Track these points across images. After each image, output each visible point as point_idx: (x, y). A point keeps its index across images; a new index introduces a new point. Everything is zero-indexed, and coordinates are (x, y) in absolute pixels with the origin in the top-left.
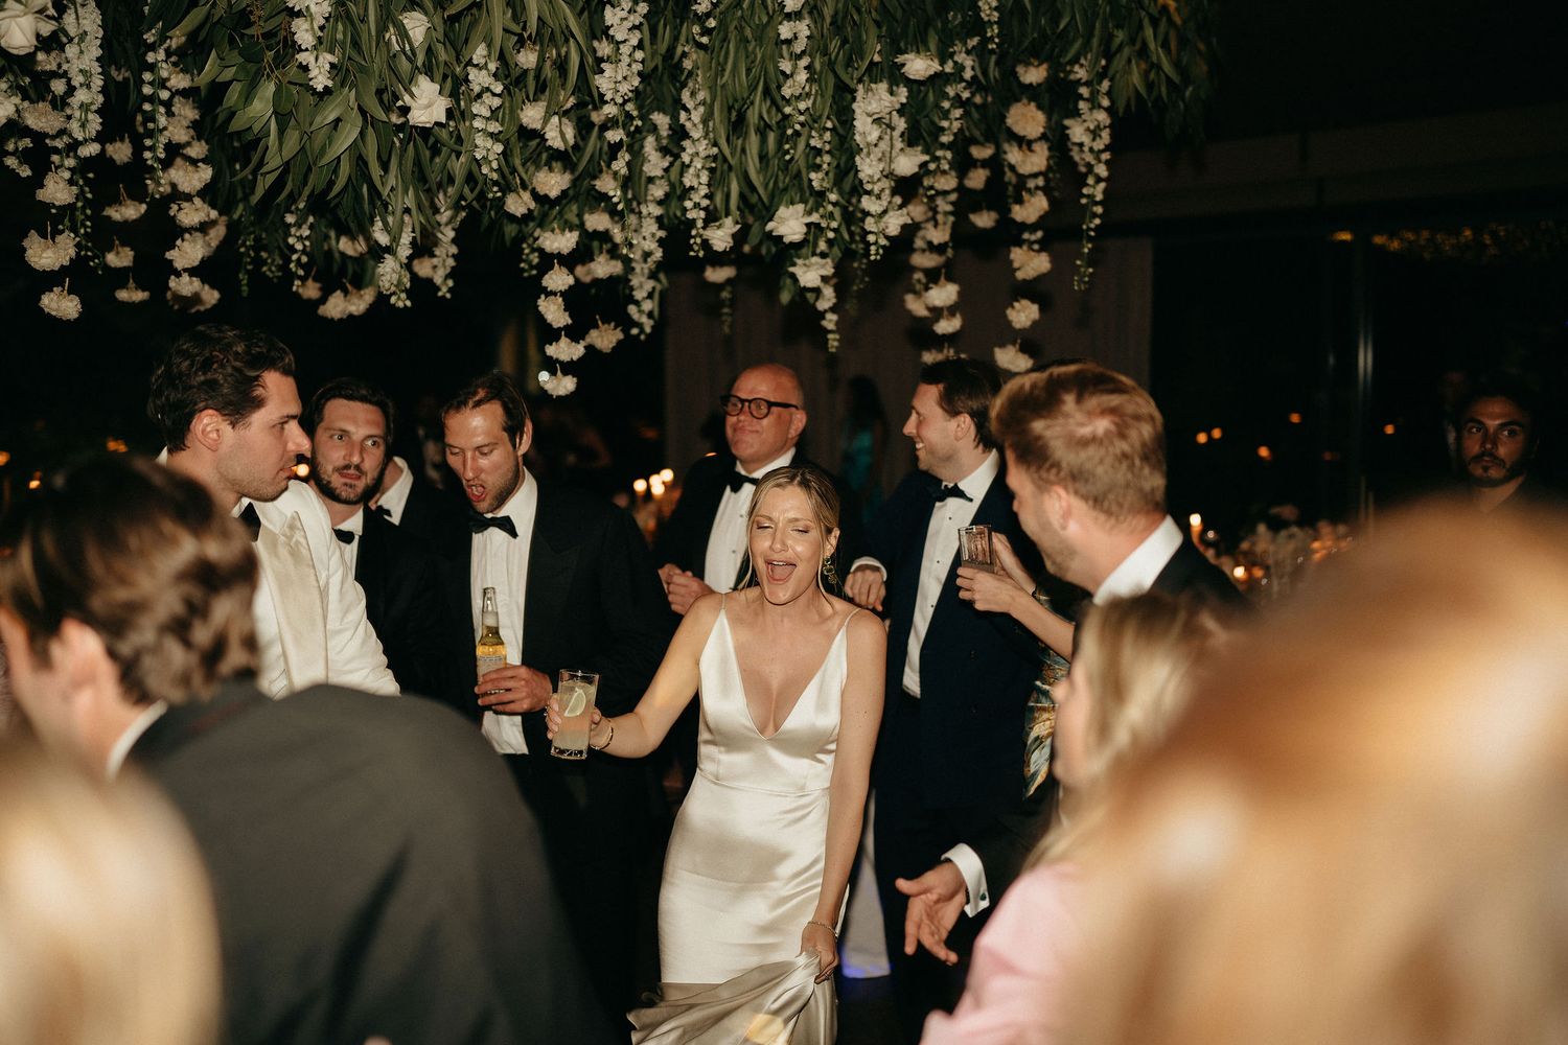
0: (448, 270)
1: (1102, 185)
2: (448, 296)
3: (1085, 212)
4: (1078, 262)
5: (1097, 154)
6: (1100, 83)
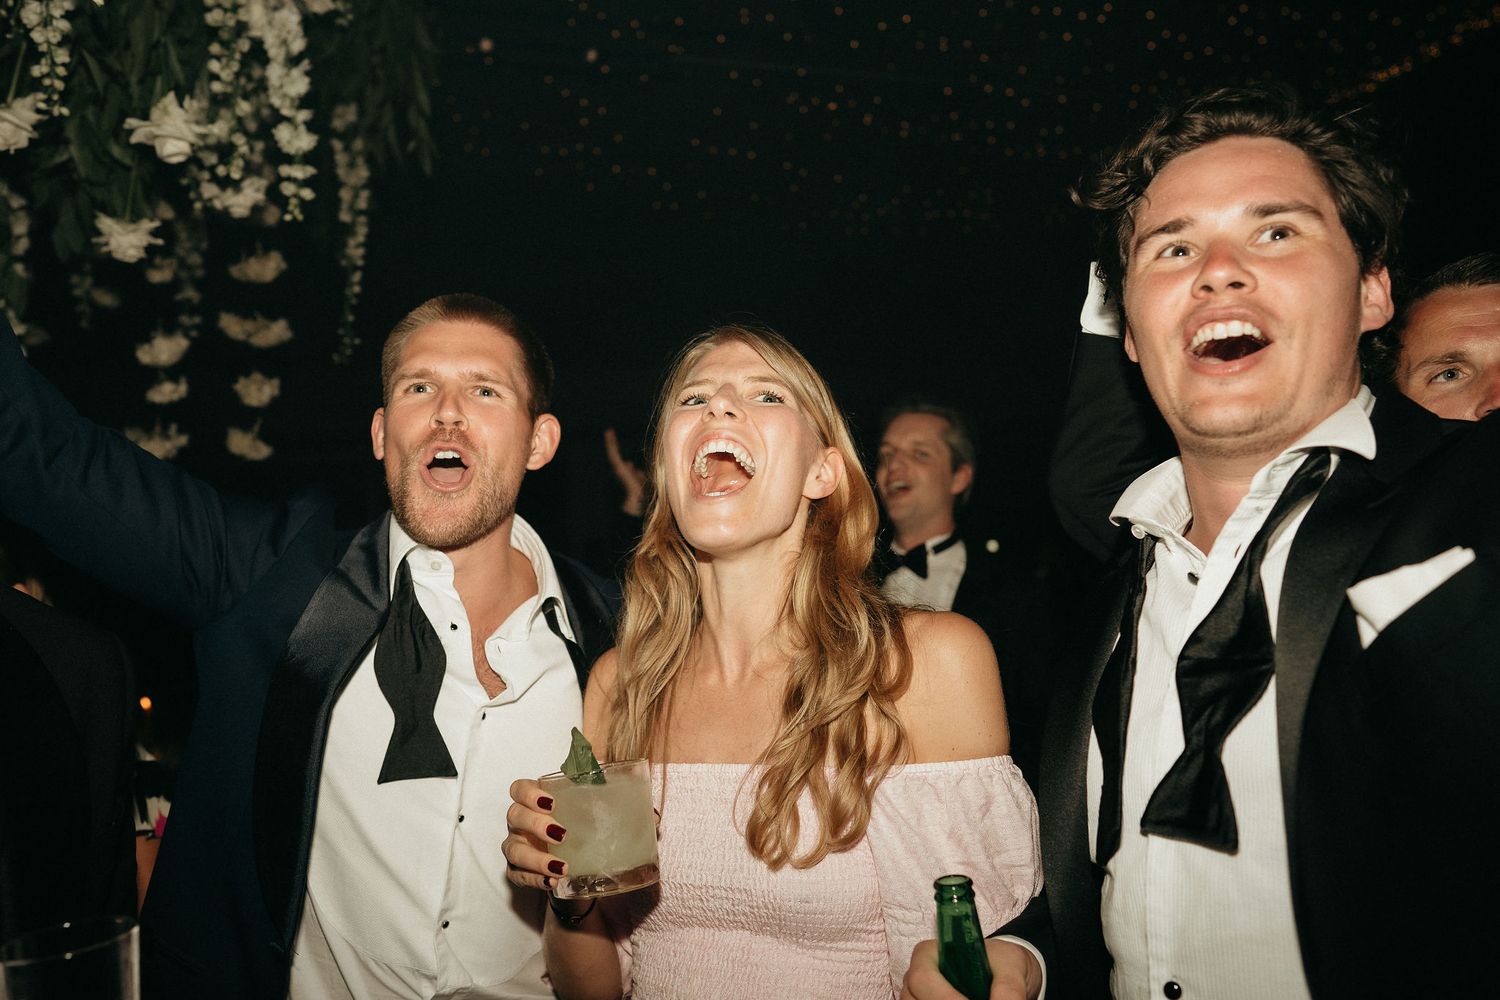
4: (342, 331)
5: (356, 213)
6: (354, 140)
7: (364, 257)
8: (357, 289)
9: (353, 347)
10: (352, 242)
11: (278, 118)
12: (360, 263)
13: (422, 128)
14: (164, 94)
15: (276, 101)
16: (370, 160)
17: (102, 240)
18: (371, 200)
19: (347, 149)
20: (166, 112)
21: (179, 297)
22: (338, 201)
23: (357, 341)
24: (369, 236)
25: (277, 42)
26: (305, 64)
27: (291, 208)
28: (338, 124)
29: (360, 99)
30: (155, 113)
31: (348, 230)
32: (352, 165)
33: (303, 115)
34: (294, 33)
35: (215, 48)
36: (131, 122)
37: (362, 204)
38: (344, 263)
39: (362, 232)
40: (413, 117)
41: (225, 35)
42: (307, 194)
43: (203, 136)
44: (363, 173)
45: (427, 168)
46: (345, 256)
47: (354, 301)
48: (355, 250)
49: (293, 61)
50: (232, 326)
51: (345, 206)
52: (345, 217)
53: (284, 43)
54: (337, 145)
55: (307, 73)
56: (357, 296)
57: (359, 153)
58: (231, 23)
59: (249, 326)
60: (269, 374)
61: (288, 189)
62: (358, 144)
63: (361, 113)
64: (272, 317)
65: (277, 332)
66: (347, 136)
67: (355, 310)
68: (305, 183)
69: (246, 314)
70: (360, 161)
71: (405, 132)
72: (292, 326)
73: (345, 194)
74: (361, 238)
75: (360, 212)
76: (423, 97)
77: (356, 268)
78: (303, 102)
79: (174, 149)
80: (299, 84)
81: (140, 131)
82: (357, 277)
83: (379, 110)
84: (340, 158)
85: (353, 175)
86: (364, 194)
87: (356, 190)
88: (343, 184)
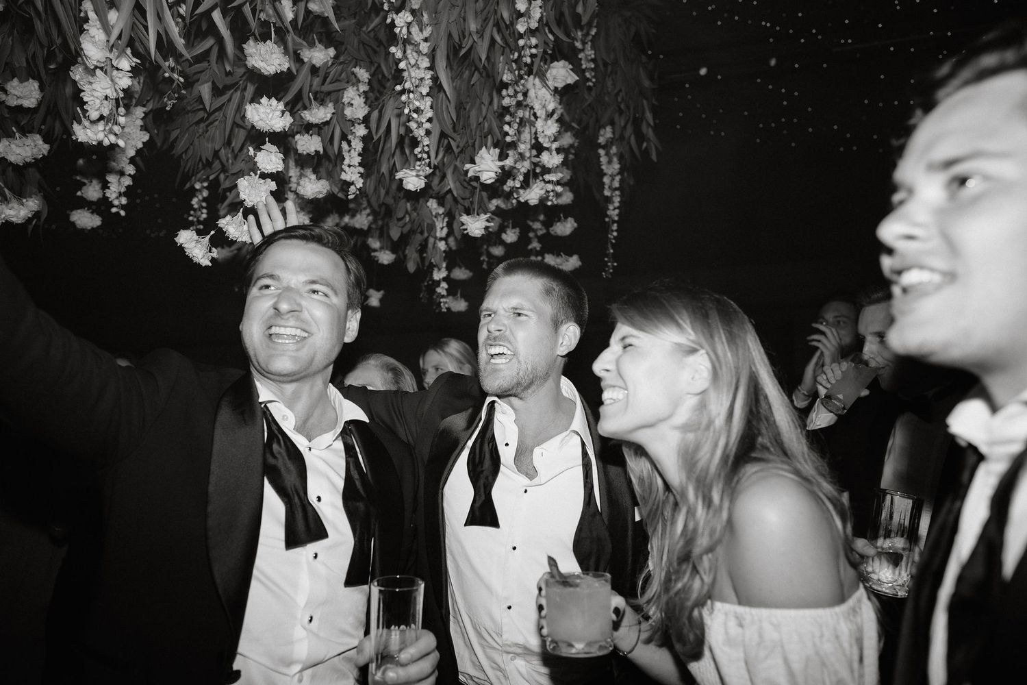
0: (123, 190)
1: (617, 211)
2: (123, 213)
3: (606, 228)
4: (606, 259)
6: (611, 148)
7: (619, 215)
8: (615, 234)
9: (614, 267)
10: (611, 207)
12: (616, 218)
13: (650, 133)
14: (480, 148)
15: (541, 140)
16: (621, 158)
17: (464, 227)
18: (621, 181)
19: (607, 154)
20: (482, 158)
21: (530, 247)
22: (603, 184)
23: (615, 264)
24: (621, 202)
25: (541, 107)
27: (551, 198)
28: (601, 140)
29: (612, 123)
30: (477, 159)
31: (609, 200)
32: (610, 162)
33: (555, 145)
34: (548, 100)
35: (508, 118)
36: (468, 166)
37: (616, 184)
38: (607, 219)
39: (617, 201)
40: (644, 129)
41: (512, 110)
42: (559, 189)
43: (501, 167)
44: (617, 166)
45: (654, 157)
46: (607, 216)
47: (613, 241)
48: (613, 212)
49: (550, 115)
51: (606, 187)
52: (607, 193)
53: (544, 106)
54: (602, 152)
56: (615, 238)
57: (614, 154)
58: (514, 103)
59: (559, 260)
62: (614, 150)
63: (614, 131)
64: (570, 254)
65: (573, 262)
66: (607, 146)
67: (613, 246)
68: (557, 183)
69: (557, 254)
70: (615, 159)
71: (641, 138)
72: (581, 259)
73: (606, 180)
74: (617, 204)
75: (616, 189)
76: (649, 116)
77: (614, 222)
79: (488, 177)
81: (472, 170)
82: (615, 227)
83: (625, 127)
84: (604, 159)
85: (611, 168)
86: (618, 178)
87: (612, 177)
88: (605, 174)
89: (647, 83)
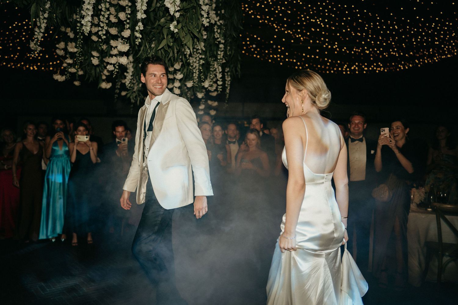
3: (225, 95)
5: (228, 85)
7: (229, 92)
8: (228, 97)
10: (227, 90)
11: (217, 80)
12: (228, 93)
13: (239, 70)
15: (218, 78)
16: (231, 77)
18: (230, 83)
19: (227, 75)
22: (225, 83)
24: (230, 89)
26: (221, 73)
28: (226, 71)
29: (229, 67)
31: (227, 87)
32: (228, 77)
33: (221, 80)
37: (229, 83)
38: (226, 93)
39: (229, 88)
40: (238, 68)
42: (221, 90)
43: (209, 84)
44: (229, 79)
45: (239, 77)
47: (227, 99)
48: (228, 91)
49: (220, 73)
50: (210, 102)
51: (226, 84)
53: (219, 71)
54: (226, 74)
55: (222, 74)
56: (228, 98)
57: (229, 75)
59: (212, 102)
60: (215, 110)
61: (219, 89)
62: (229, 74)
63: (230, 69)
64: (215, 101)
65: (215, 104)
66: (227, 73)
68: (221, 88)
69: (212, 100)
70: (229, 76)
71: (236, 71)
72: (218, 103)
73: (227, 82)
75: (229, 85)
76: (239, 66)
77: (228, 94)
78: (221, 78)
80: (221, 76)
82: (228, 95)
83: (232, 68)
84: (226, 76)
85: (228, 79)
86: (230, 82)
87: (228, 81)
88: (226, 80)
89: (240, 58)
